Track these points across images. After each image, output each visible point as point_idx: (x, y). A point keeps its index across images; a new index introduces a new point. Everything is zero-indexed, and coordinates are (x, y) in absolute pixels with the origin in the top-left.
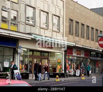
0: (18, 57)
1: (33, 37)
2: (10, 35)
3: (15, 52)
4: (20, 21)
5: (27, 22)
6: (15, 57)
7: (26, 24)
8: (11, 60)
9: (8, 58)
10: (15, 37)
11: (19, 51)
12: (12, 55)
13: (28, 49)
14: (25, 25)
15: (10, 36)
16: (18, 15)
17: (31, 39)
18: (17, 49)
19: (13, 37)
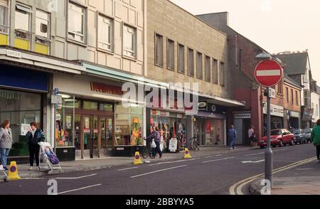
0: (51, 112)
1: (85, 70)
2: (36, 64)
3: (45, 102)
4: (54, 35)
5: (70, 37)
6: (45, 112)
7: (68, 42)
8: (37, 120)
9: (29, 115)
10: (45, 68)
11: (54, 99)
12: (39, 108)
13: (72, 96)
14: (66, 43)
15: (36, 66)
16: (50, 22)
17: (79, 73)
18: (48, 95)
19: (41, 67)
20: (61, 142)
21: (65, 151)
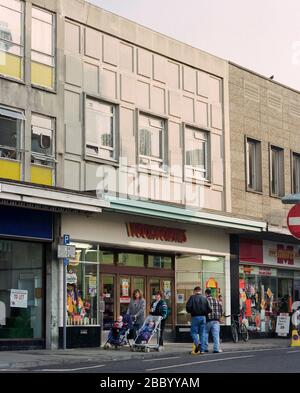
0: (59, 272)
2: (25, 199)
3: (49, 255)
4: (62, 151)
5: (90, 152)
6: (48, 271)
7: (87, 161)
10: (42, 206)
11: (62, 251)
13: (94, 245)
14: (83, 163)
15: (26, 203)
16: (55, 131)
17: (100, 210)
18: (54, 245)
19: (34, 204)
20: (77, 319)
21: (85, 332)
